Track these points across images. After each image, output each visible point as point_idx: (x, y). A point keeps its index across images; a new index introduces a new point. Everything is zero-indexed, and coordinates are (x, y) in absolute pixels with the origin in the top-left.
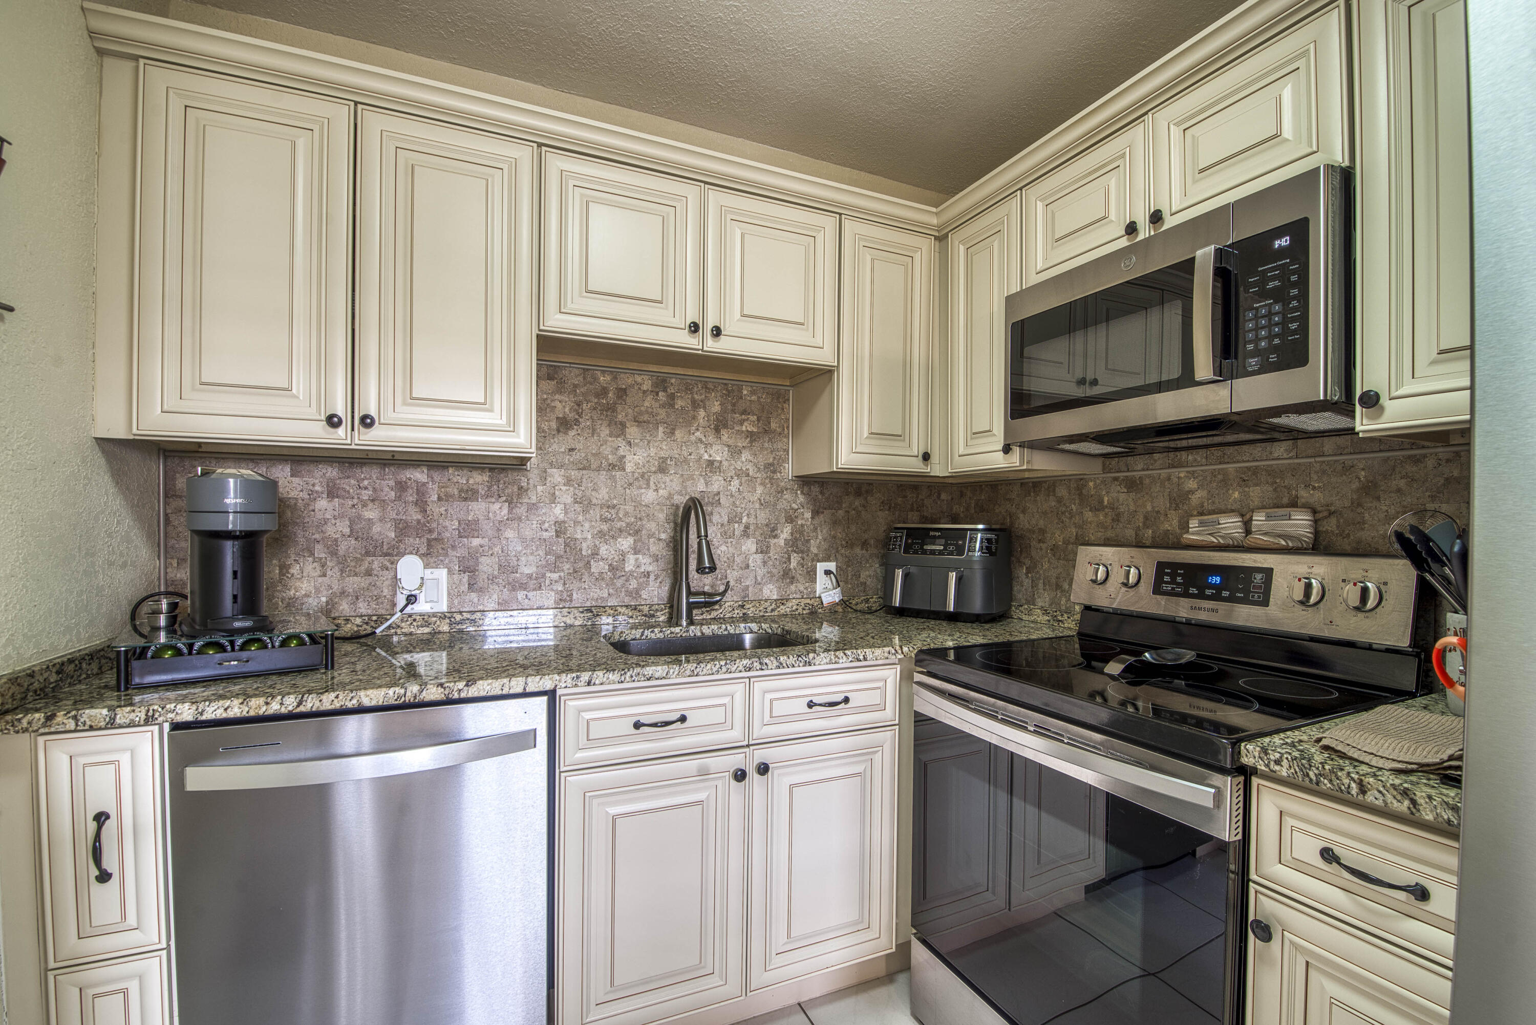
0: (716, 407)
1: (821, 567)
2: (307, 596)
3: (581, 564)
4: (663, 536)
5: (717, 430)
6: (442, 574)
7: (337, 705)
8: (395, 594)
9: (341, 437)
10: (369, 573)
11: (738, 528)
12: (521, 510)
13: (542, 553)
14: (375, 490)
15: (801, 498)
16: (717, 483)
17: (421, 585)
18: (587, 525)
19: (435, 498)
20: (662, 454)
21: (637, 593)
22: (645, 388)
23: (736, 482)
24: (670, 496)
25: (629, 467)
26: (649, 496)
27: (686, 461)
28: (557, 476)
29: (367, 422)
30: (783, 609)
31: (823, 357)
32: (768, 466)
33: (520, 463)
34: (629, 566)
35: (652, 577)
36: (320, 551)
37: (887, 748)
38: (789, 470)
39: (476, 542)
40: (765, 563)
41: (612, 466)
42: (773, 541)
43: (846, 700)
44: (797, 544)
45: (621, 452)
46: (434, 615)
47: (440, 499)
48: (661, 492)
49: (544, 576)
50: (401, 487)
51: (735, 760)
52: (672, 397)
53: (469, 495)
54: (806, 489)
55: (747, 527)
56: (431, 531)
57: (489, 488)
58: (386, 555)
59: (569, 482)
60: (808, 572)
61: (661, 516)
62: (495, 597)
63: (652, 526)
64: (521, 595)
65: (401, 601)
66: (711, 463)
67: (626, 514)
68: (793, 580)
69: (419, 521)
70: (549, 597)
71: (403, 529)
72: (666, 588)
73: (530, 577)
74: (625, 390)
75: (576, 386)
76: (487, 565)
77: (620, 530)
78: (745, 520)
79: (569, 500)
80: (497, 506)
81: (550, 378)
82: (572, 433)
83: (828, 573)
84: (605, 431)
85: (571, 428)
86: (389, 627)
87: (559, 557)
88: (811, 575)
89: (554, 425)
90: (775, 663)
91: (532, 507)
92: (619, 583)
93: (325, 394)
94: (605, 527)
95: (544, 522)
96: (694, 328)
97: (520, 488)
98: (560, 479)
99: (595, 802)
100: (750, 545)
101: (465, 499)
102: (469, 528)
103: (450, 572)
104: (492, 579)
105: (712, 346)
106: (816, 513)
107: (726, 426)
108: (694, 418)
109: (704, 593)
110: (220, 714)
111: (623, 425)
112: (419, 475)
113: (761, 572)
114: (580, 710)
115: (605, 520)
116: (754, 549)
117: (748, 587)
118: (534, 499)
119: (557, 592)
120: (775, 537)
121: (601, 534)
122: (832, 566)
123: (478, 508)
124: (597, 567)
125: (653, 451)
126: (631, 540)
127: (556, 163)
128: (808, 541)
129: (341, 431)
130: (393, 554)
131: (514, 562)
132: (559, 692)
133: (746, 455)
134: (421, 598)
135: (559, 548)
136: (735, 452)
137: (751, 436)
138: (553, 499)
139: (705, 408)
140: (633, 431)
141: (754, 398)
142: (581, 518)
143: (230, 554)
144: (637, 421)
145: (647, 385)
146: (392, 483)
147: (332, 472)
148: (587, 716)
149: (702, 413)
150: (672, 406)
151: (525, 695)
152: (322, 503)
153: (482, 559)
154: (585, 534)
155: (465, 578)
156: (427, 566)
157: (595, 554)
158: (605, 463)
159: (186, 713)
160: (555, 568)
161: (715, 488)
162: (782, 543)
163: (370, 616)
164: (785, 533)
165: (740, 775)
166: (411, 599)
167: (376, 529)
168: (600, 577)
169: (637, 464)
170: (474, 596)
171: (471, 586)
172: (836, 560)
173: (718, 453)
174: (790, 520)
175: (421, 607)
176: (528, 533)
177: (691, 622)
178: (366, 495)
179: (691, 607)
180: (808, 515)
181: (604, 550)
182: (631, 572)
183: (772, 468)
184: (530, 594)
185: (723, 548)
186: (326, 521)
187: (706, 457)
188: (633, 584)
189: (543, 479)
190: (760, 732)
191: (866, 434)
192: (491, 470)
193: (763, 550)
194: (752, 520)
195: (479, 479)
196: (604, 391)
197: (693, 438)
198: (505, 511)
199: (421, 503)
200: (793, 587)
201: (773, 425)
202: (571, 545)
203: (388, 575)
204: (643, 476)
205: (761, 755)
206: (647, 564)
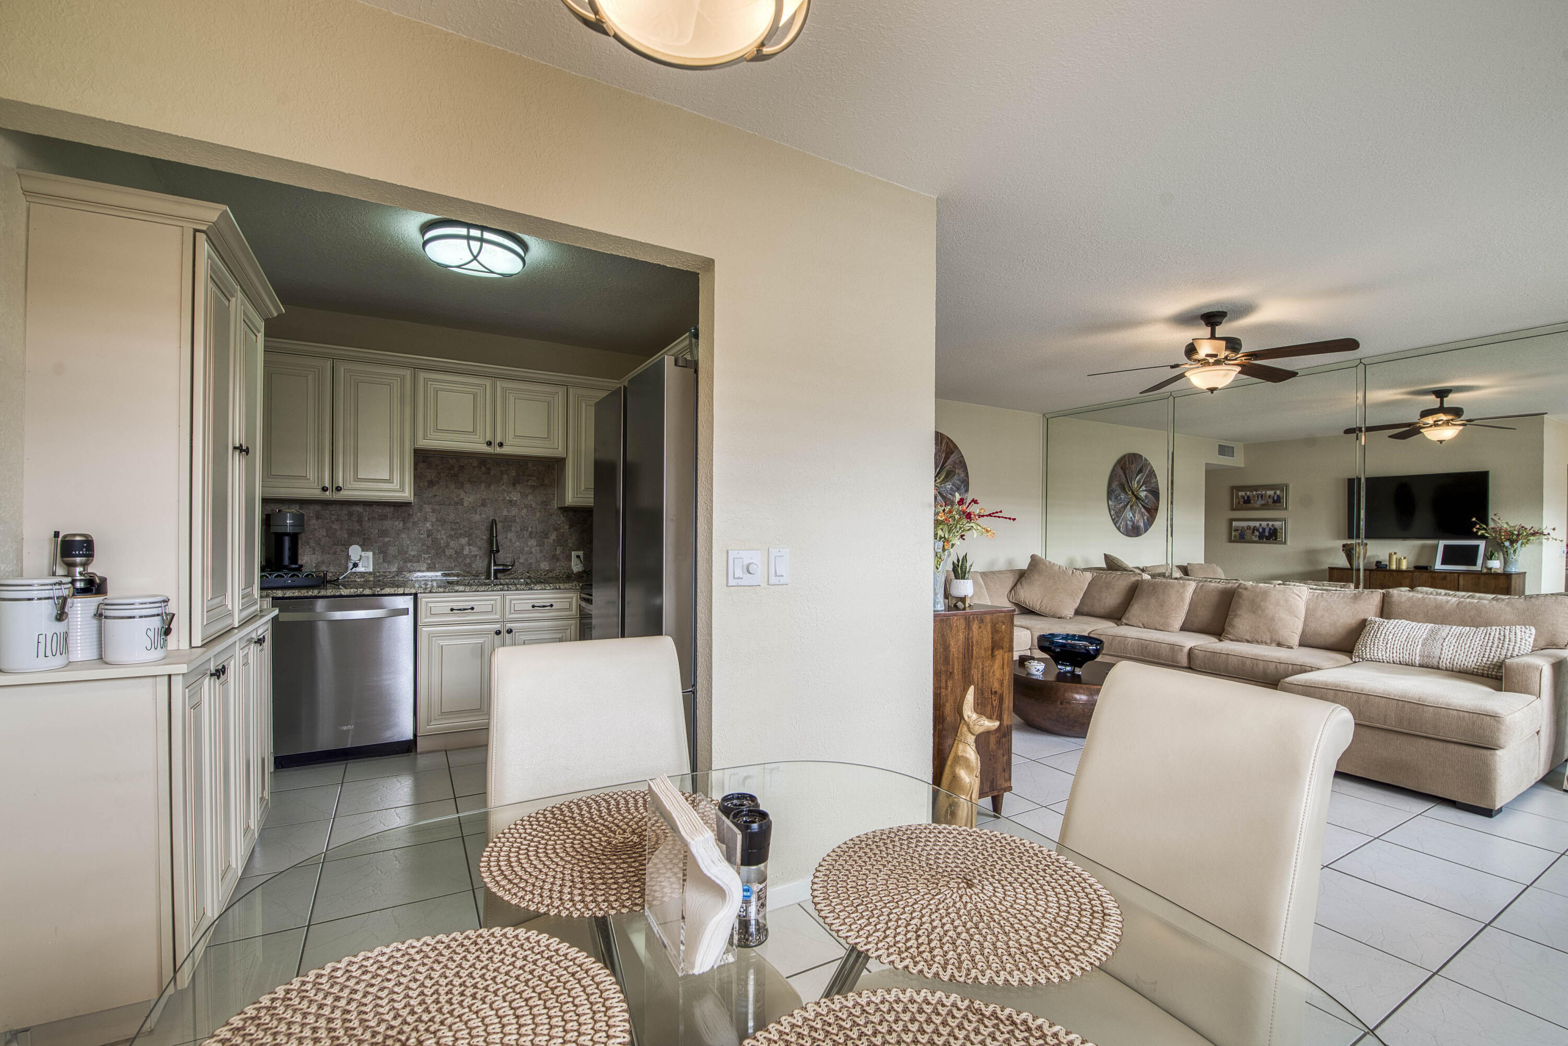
0: (514, 473)
1: (574, 554)
2: (307, 563)
3: (440, 551)
4: (484, 537)
5: (514, 485)
6: (370, 554)
7: (332, 594)
8: (347, 563)
9: (328, 495)
10: (335, 553)
11: (526, 534)
12: (410, 525)
13: (420, 545)
14: (338, 515)
15: (563, 519)
16: (514, 511)
17: (360, 560)
18: (443, 532)
19: (367, 519)
20: (484, 497)
21: (469, 565)
22: (474, 465)
23: (524, 511)
24: (488, 518)
25: (466, 504)
26: (477, 518)
27: (496, 500)
28: (428, 508)
29: (339, 489)
30: (550, 575)
31: (559, 452)
32: (543, 502)
33: (407, 504)
34: (466, 552)
35: (478, 558)
36: (312, 543)
37: (573, 627)
38: (555, 505)
39: (387, 539)
40: (541, 551)
41: (457, 503)
42: (546, 540)
43: (551, 606)
44: (561, 541)
45: (461, 496)
46: (366, 573)
47: (369, 519)
48: (483, 516)
49: (421, 556)
50: (350, 514)
51: (497, 627)
52: (489, 469)
53: (383, 517)
54: (565, 514)
55: (531, 533)
56: (364, 534)
57: (394, 514)
58: (343, 545)
59: (434, 511)
60: (567, 556)
61: (483, 528)
62: (396, 565)
63: (478, 532)
64: (409, 565)
65: (351, 565)
66: (510, 501)
67: (464, 526)
68: (558, 560)
69: (358, 530)
70: (425, 567)
71: (351, 533)
72: (486, 563)
73: (414, 556)
74: (463, 466)
75: (437, 465)
76: (392, 550)
77: (461, 534)
78: (530, 529)
79: (434, 520)
80: (397, 523)
81: (424, 462)
82: (435, 488)
83: (578, 557)
84: (453, 487)
85: (435, 485)
86: (345, 577)
87: (428, 547)
88: (569, 558)
89: (426, 484)
90: (515, 588)
91: (414, 523)
92: (460, 560)
93: (321, 478)
94: (453, 533)
95: (421, 530)
96: (489, 444)
97: (409, 514)
98: (429, 510)
99: (434, 639)
100: (532, 542)
101: (382, 520)
102: (383, 533)
103: (374, 554)
104: (395, 557)
105: (498, 450)
106: (571, 526)
107: (519, 483)
108: (501, 479)
109: (503, 565)
110: (291, 595)
111: (462, 484)
112: (360, 509)
113: (539, 556)
114: (427, 602)
115: (452, 529)
116: (535, 544)
117: (531, 564)
118: (416, 519)
119: (428, 564)
120: (548, 538)
121: (451, 536)
122: (581, 553)
123: (387, 524)
124: (449, 552)
125: (478, 496)
126: (467, 539)
127: (422, 375)
128: (567, 540)
129: (327, 493)
130: (347, 545)
131: (405, 549)
132: (419, 595)
133: (530, 497)
134: (360, 565)
135: (429, 543)
136: (524, 495)
137: (533, 487)
138: (426, 519)
139: (507, 474)
140: (468, 486)
141: (535, 468)
142: (440, 528)
143: (287, 542)
144: (470, 481)
145: (475, 464)
146: (346, 512)
147: (318, 508)
148: (430, 605)
149: (505, 477)
150: (489, 473)
151: (404, 594)
152: (314, 521)
153: (390, 548)
154: (442, 536)
155: (381, 556)
156: (363, 550)
157: (448, 545)
158: (452, 502)
159: (279, 593)
160: (428, 553)
161: (513, 513)
162: (551, 541)
163: (336, 573)
164: (553, 536)
165: (498, 633)
166: (355, 565)
167: (339, 533)
168: (451, 557)
169: (470, 502)
170: (385, 565)
171: (384, 561)
172: (584, 550)
173: (515, 496)
174: (556, 529)
175: (360, 569)
176: (413, 536)
177: (496, 578)
178: (333, 518)
179: (496, 571)
180: (567, 527)
181: (452, 544)
182: (467, 555)
183: (545, 503)
184: (414, 565)
185: (518, 543)
186: (315, 530)
187: (508, 498)
188: (468, 561)
189: (421, 510)
190: (509, 616)
191: (583, 488)
192: (394, 506)
193: (540, 545)
194: (534, 529)
195: (388, 510)
196: (452, 467)
197: (501, 489)
198: (401, 525)
199: (360, 521)
200: (558, 564)
201: (546, 482)
202: (435, 541)
203: (345, 554)
204: (473, 507)
205: (509, 626)
206: (475, 551)
